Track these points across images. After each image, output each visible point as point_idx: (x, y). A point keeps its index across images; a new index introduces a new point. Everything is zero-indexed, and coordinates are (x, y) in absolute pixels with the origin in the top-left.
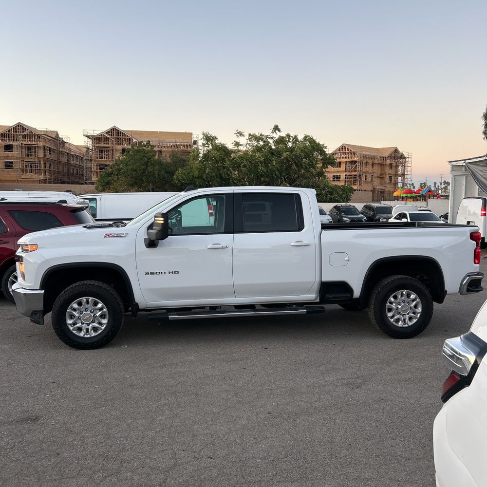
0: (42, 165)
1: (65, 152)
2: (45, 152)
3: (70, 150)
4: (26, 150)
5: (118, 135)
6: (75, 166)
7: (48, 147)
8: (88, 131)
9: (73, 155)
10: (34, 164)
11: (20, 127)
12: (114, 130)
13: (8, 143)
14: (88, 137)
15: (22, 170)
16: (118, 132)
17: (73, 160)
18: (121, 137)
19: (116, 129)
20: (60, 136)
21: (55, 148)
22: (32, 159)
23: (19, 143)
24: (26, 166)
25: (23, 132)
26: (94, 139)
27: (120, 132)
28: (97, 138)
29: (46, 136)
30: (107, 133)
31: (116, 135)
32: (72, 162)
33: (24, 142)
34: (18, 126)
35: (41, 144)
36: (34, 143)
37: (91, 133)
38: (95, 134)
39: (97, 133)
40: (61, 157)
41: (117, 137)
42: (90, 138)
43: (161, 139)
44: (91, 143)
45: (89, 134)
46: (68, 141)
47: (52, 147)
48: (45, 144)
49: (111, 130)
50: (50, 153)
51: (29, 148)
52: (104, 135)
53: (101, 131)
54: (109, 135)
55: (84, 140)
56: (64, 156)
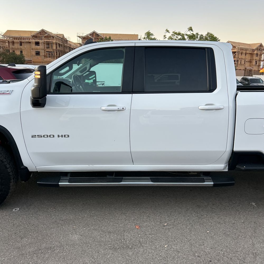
0: (55, 54)
1: (68, 46)
2: (57, 46)
3: (70, 45)
4: (46, 45)
5: (96, 36)
7: (58, 43)
9: (72, 48)
10: (51, 53)
11: (43, 32)
12: (94, 33)
13: (37, 41)
14: (79, 37)
15: (45, 56)
16: (96, 34)
18: (98, 37)
19: (95, 33)
20: (65, 37)
21: (62, 44)
22: (50, 50)
23: (43, 41)
24: (47, 54)
25: (45, 35)
26: (83, 38)
27: (97, 34)
28: (84, 38)
29: (57, 37)
30: (90, 35)
31: (95, 36)
33: (45, 41)
34: (42, 31)
35: (54, 41)
36: (50, 41)
37: (81, 35)
39: (84, 35)
40: (65, 49)
41: (96, 37)
42: (81, 38)
43: (120, 38)
44: (81, 41)
45: (80, 36)
46: (69, 40)
47: (61, 43)
48: (56, 42)
49: (92, 33)
50: (59, 47)
51: (48, 44)
52: (88, 36)
53: (87, 34)
54: (91, 36)
55: (78, 39)
56: (67, 48)
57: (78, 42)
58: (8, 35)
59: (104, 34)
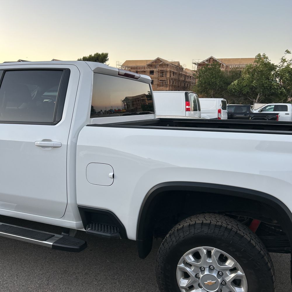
0: (169, 82)
1: (183, 74)
2: (171, 74)
3: (186, 73)
4: (160, 73)
6: (189, 83)
7: (172, 71)
8: (195, 60)
9: (188, 76)
10: (164, 82)
11: (158, 60)
12: (211, 59)
13: (152, 69)
14: (195, 64)
15: (158, 85)
16: (213, 60)
17: (188, 79)
18: (215, 63)
20: (181, 65)
21: (177, 72)
22: (164, 78)
23: (157, 69)
24: (160, 82)
25: (160, 63)
26: (199, 65)
27: (215, 60)
28: (200, 64)
29: (171, 65)
30: (206, 61)
31: (212, 62)
32: (187, 80)
33: (160, 69)
34: (158, 59)
35: (168, 69)
36: (165, 69)
38: (199, 62)
39: (200, 61)
40: (180, 77)
42: (196, 65)
43: (241, 63)
44: (196, 68)
45: (196, 62)
46: (185, 68)
47: (175, 71)
48: (170, 69)
49: (209, 59)
50: (173, 75)
51: (162, 72)
52: (204, 62)
53: (203, 60)
54: (208, 62)
55: (193, 66)
56: (182, 77)
57: (193, 70)
58: (126, 65)
59: (222, 59)
